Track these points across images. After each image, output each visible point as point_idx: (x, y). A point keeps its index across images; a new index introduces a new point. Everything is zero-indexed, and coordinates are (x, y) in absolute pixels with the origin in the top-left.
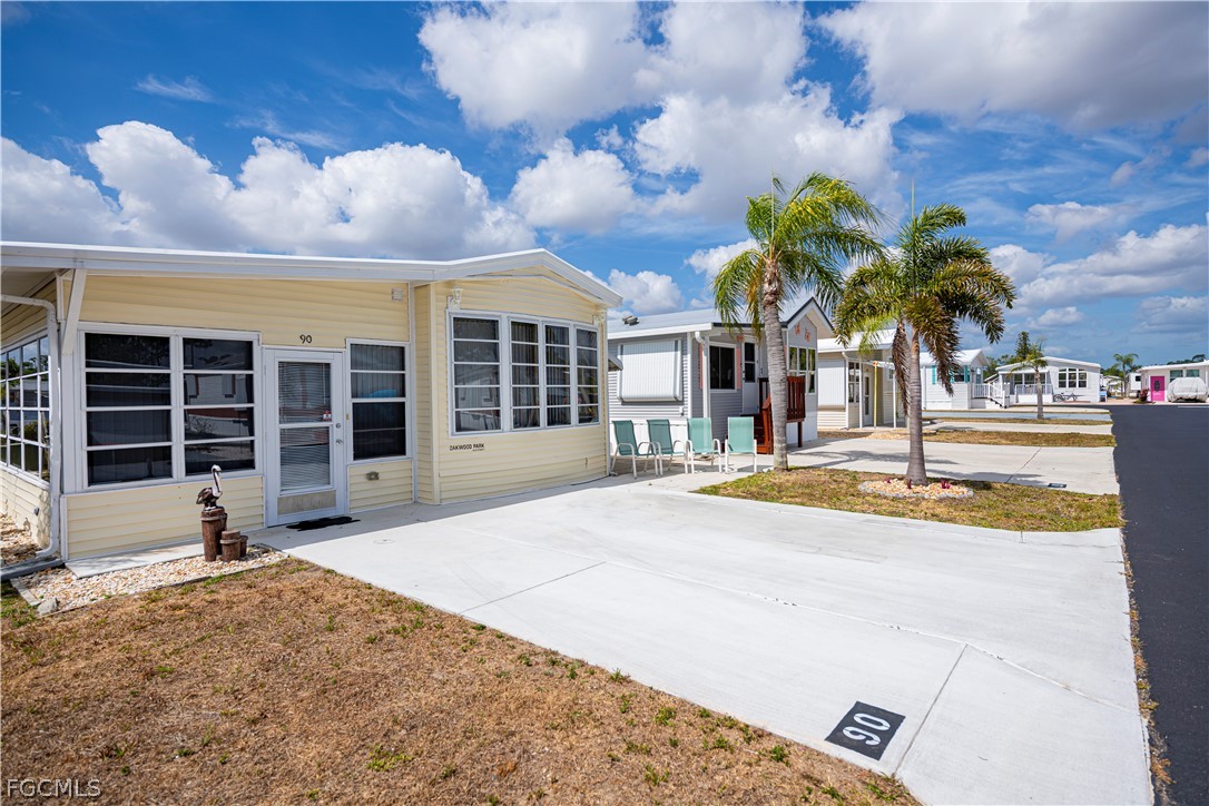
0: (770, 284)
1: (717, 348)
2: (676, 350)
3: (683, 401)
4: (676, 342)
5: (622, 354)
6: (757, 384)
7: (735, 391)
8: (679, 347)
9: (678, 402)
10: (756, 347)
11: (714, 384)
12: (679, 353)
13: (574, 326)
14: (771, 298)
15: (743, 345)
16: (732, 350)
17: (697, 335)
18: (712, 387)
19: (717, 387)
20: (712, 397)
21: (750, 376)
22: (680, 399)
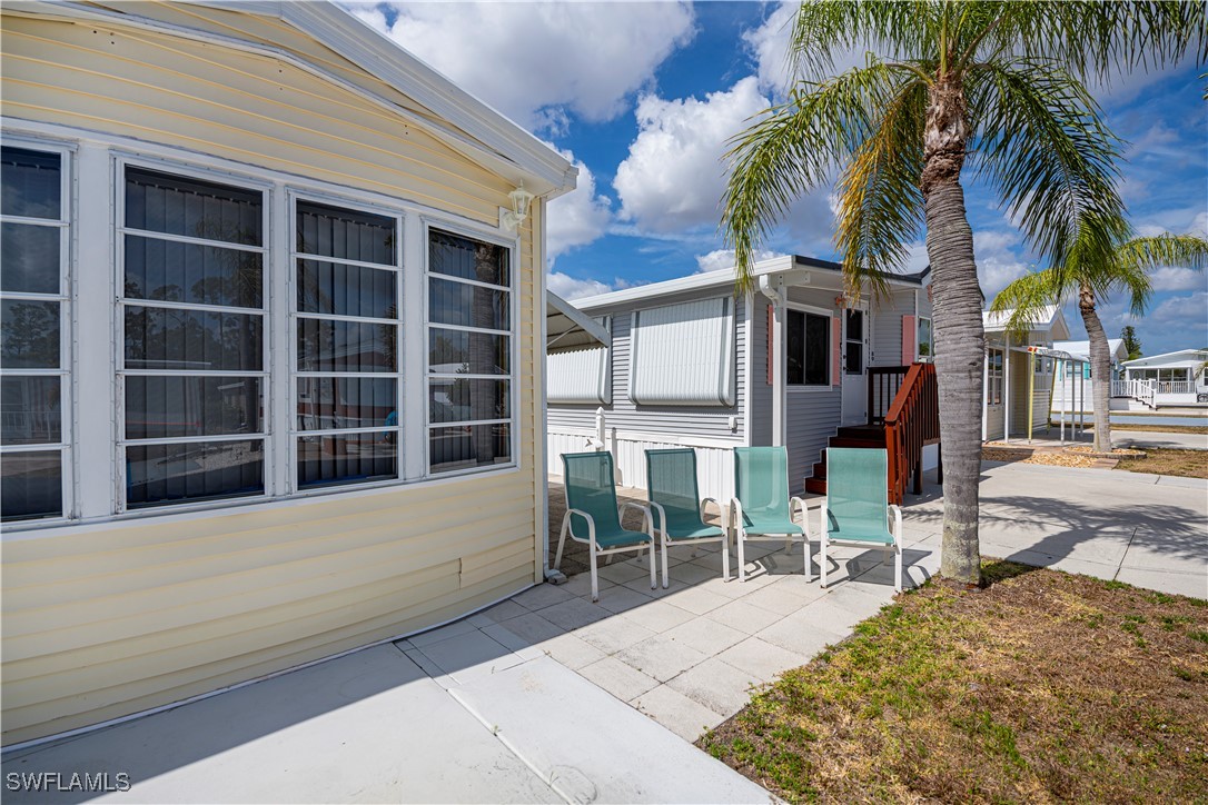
0: (943, 127)
1: (801, 314)
2: (725, 314)
3: (736, 406)
4: (726, 300)
5: (637, 326)
6: (865, 377)
7: (830, 388)
8: (731, 308)
9: (726, 407)
10: (865, 319)
11: (793, 376)
12: (730, 319)
13: (423, 218)
14: (945, 162)
15: (844, 312)
16: (826, 320)
17: (763, 281)
18: (789, 383)
19: (800, 382)
20: (790, 401)
21: (854, 364)
22: (732, 403)
